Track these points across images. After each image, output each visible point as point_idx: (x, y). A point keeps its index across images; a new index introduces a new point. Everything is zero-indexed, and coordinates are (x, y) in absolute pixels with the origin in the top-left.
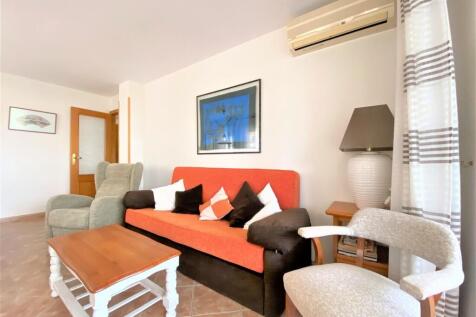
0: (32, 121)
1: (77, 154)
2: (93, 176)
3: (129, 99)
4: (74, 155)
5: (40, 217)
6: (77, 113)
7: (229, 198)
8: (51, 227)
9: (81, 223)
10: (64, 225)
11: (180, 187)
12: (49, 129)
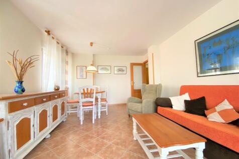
0: (119, 70)
1: (133, 81)
2: (140, 90)
5: (125, 105)
7: (234, 108)
8: (129, 109)
10: (133, 109)
11: (187, 97)
12: (125, 72)
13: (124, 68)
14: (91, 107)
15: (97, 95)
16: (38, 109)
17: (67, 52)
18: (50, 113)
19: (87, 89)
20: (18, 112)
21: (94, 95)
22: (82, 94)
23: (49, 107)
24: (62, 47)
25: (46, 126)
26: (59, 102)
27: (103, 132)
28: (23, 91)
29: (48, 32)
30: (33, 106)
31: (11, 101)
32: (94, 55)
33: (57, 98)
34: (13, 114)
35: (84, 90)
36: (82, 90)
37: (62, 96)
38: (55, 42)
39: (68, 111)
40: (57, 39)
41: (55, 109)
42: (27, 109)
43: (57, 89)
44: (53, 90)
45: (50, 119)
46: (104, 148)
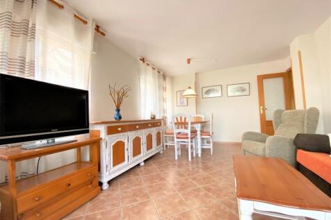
1: (264, 106)
2: (272, 121)
3: (299, 52)
4: (261, 107)
6: (261, 79)
8: (245, 151)
9: (260, 153)
12: (246, 93)
13: (246, 86)
14: (186, 140)
15: (195, 126)
16: (132, 135)
17: (164, 77)
18: (144, 140)
19: (181, 118)
20: (115, 135)
21: (189, 125)
22: (176, 124)
23: (143, 134)
24: (159, 72)
25: (140, 153)
26: (154, 131)
27: (197, 173)
28: (120, 118)
29: (143, 60)
30: (127, 131)
31: (109, 125)
32: (196, 74)
33: (151, 127)
34: (110, 136)
35: (177, 118)
36: (175, 119)
37: (158, 126)
38: (150, 68)
39: (166, 142)
40: (153, 65)
41: (149, 138)
42: (122, 134)
43: (153, 118)
44: (150, 119)
45: (143, 147)
46: (189, 190)
